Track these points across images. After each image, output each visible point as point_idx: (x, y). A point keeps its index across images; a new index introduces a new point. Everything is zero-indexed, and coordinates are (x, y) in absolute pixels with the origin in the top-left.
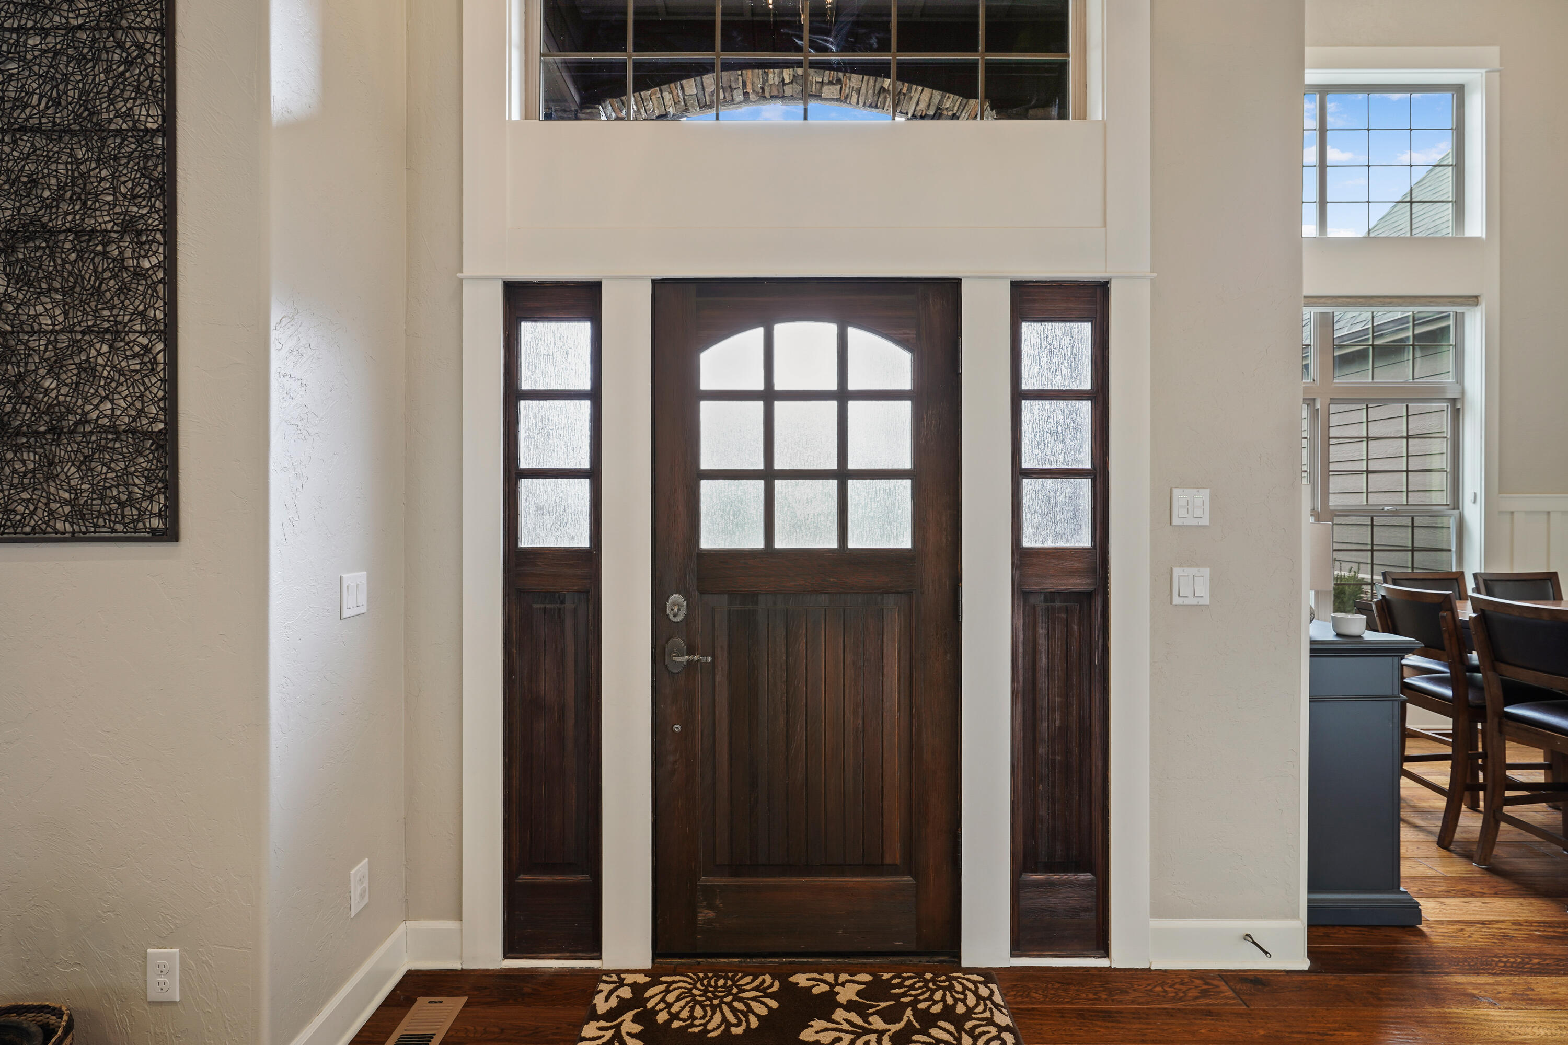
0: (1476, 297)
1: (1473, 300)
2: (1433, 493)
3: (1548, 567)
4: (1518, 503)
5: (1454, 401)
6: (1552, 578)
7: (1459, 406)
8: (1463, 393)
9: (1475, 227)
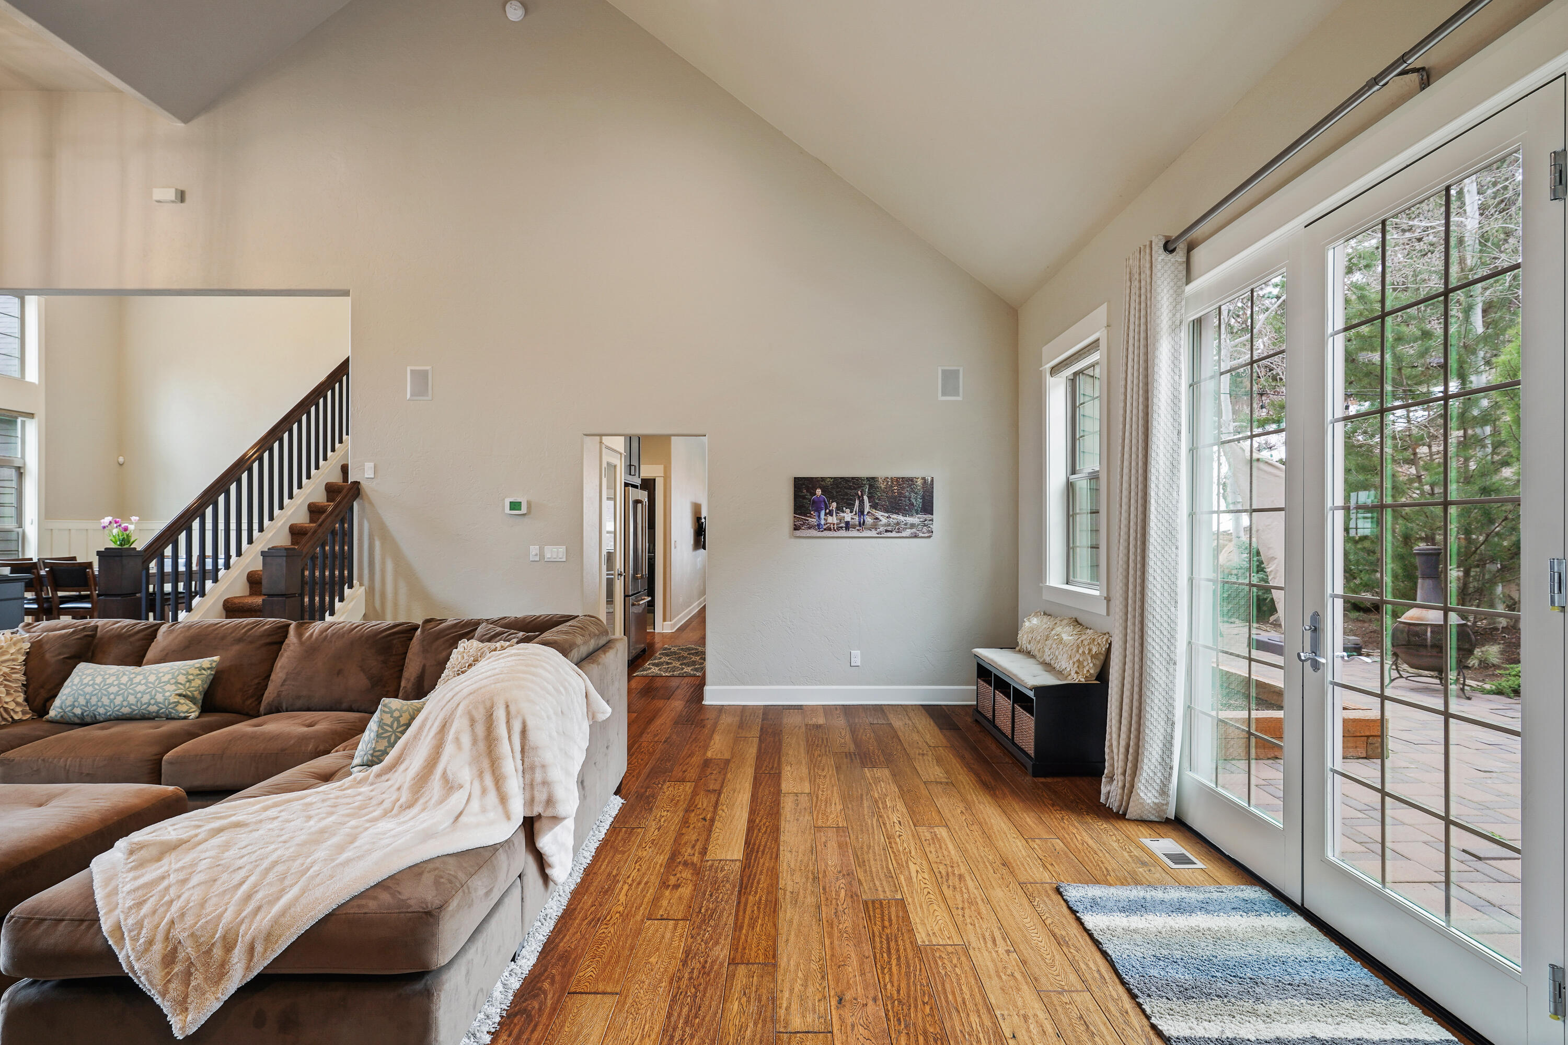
0: (33, 414)
1: (31, 415)
2: (6, 519)
3: (70, 552)
4: (56, 525)
5: (19, 468)
6: (75, 557)
7: (22, 471)
8: (25, 464)
9: (33, 374)
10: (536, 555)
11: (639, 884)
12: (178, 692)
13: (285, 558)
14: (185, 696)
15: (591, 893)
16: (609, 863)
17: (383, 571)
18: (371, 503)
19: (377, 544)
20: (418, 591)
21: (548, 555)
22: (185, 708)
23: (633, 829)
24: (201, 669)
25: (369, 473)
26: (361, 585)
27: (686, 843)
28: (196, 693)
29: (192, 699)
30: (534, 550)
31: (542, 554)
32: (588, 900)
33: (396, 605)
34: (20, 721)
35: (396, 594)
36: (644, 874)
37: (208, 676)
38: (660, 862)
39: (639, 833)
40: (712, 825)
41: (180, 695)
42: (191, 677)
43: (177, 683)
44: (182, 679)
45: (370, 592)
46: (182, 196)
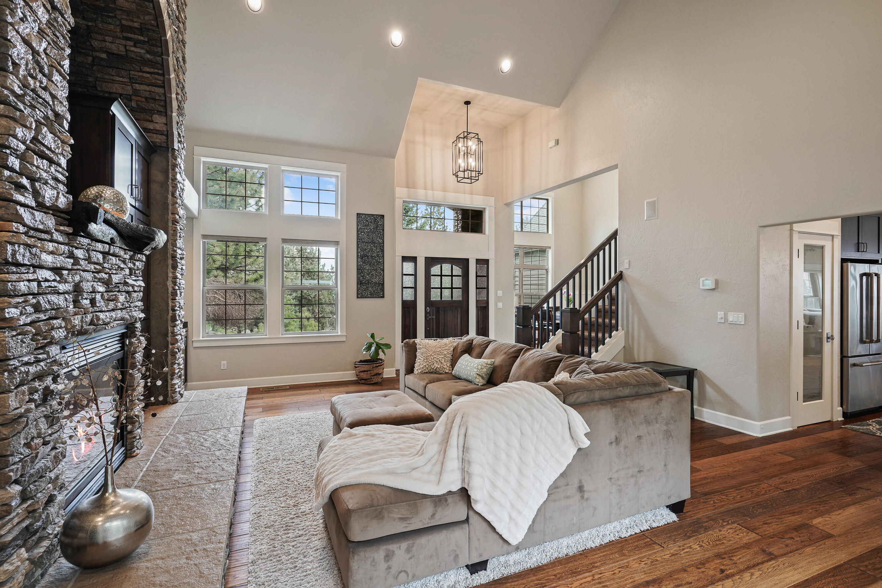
1: (550, 248)
7: (548, 270)
9: (550, 231)
10: (722, 318)
11: (600, 583)
12: (477, 373)
13: (569, 314)
14: (479, 375)
15: (566, 567)
16: (604, 556)
17: (633, 322)
18: (627, 283)
19: (630, 306)
20: (650, 336)
21: (730, 319)
22: (477, 380)
23: (655, 543)
24: (487, 364)
25: (627, 266)
26: (623, 329)
27: (676, 579)
28: (483, 375)
29: (482, 377)
30: (720, 314)
31: (726, 319)
32: (558, 570)
33: (639, 343)
34: (448, 373)
35: (639, 336)
36: (613, 579)
37: (489, 368)
38: (636, 579)
39: (654, 549)
40: (720, 580)
41: (478, 374)
42: (483, 367)
43: (478, 369)
44: (480, 367)
45: (627, 334)
46: (557, 142)
